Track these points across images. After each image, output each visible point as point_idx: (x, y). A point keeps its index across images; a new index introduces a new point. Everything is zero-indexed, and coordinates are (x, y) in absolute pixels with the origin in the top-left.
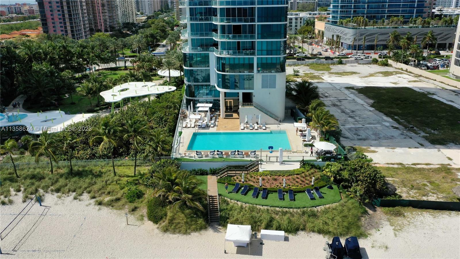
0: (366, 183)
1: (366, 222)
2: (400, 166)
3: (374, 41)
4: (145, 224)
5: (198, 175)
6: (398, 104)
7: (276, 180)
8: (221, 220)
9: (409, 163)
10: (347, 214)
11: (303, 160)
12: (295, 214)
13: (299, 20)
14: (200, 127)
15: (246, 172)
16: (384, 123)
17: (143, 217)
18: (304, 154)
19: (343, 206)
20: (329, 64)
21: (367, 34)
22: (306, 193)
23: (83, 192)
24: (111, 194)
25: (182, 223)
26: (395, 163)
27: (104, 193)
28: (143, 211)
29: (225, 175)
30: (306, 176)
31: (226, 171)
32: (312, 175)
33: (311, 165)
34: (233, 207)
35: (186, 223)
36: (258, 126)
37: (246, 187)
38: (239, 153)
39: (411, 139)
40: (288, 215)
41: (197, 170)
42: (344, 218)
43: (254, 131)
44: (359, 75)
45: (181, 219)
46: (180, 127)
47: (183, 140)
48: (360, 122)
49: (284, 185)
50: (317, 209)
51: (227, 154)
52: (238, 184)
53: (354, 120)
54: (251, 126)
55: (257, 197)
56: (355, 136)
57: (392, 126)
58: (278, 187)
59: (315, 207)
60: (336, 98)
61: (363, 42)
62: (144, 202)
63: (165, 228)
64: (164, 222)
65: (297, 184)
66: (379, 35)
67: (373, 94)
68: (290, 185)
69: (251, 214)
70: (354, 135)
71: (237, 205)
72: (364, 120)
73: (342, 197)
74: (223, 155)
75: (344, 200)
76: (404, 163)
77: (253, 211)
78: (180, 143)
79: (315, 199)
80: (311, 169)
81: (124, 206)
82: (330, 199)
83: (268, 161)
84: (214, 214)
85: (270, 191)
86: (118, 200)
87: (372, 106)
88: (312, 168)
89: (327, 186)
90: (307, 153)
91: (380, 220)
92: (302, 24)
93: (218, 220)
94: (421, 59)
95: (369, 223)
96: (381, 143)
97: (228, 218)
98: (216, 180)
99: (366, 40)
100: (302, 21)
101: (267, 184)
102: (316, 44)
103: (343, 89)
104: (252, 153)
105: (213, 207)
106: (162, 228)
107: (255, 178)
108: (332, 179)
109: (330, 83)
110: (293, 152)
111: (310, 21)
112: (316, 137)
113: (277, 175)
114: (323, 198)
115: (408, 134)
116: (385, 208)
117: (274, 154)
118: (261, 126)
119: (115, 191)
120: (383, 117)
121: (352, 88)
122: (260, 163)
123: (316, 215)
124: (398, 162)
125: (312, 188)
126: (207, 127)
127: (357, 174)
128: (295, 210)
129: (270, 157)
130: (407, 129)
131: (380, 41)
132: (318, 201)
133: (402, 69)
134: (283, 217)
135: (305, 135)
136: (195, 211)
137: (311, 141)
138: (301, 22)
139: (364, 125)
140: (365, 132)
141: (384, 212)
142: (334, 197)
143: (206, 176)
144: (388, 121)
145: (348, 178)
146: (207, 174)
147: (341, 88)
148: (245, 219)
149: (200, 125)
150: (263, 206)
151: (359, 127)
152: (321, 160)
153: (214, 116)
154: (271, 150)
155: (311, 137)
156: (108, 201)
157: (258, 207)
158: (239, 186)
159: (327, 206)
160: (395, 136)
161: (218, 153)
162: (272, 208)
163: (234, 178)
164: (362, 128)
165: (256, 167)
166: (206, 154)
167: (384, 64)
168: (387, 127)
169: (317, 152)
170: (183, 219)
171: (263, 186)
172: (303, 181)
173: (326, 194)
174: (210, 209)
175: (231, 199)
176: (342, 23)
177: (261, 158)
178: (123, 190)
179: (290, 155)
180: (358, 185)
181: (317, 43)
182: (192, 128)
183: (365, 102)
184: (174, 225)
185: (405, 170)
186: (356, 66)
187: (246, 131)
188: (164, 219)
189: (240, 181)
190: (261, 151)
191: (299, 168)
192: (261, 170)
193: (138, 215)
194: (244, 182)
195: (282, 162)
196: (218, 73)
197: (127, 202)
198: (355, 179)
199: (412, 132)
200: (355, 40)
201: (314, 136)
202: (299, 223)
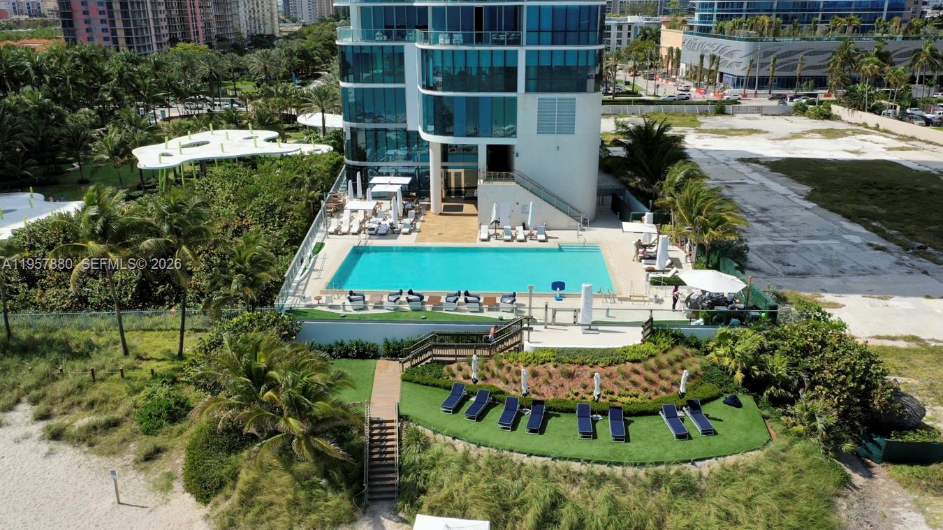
0: (843, 392)
1: (853, 513)
2: (913, 345)
3: (794, 67)
4: (174, 502)
5: (351, 358)
6: (873, 195)
7: (570, 376)
8: (401, 498)
9: (936, 338)
10: (792, 487)
11: (651, 319)
12: (630, 485)
13: (625, 31)
14: (374, 233)
15: (486, 353)
16: (846, 237)
17: (172, 479)
18: (653, 305)
19: (776, 458)
20: (694, 115)
21: (779, 53)
22: (663, 416)
23: (18, 401)
24: (96, 408)
25: (280, 505)
26: (899, 335)
27: (79, 403)
28: (177, 462)
29: (425, 360)
30: (661, 367)
31: (430, 349)
32: (678, 365)
33: (673, 336)
34: (440, 455)
35: (294, 503)
36: (527, 232)
37: (482, 395)
38: (469, 298)
39: (925, 276)
40: (608, 488)
41: (347, 343)
42: (784, 501)
43: (515, 244)
44: (766, 135)
45: (278, 490)
46: (322, 231)
47: (323, 263)
48: (784, 235)
49: (596, 393)
50: (697, 469)
51: (435, 300)
52: (459, 387)
53: (769, 229)
54: (507, 233)
55: (514, 427)
56: (778, 266)
57: (870, 245)
58: (577, 398)
59: (693, 464)
60: (718, 180)
61: (771, 69)
62: (186, 434)
63: (226, 519)
64: (227, 498)
65: (634, 391)
66: (805, 55)
67: (807, 173)
68: (612, 393)
69: (494, 481)
70: (774, 265)
71: (452, 451)
72: (793, 228)
73: (771, 431)
74: (424, 303)
75: (779, 442)
76: (922, 337)
77: (500, 471)
78: (312, 270)
79: (690, 438)
80: (673, 346)
81: (125, 444)
82: (735, 438)
83: (550, 321)
84: (383, 476)
85: (555, 410)
86: (113, 424)
87: (809, 198)
88: (677, 343)
89: (723, 399)
90: (659, 301)
91: (893, 506)
92: (632, 38)
93: (392, 496)
94: (907, 103)
95: (863, 516)
96: (848, 284)
97: (424, 492)
98: (399, 375)
99: (778, 66)
100: (632, 32)
101: (544, 389)
102: (663, 78)
103: (733, 162)
104: (505, 300)
105: (381, 453)
106: (217, 520)
107: (509, 369)
108: (739, 376)
109: (700, 150)
110: (621, 299)
111: (651, 30)
112: (682, 260)
113: (576, 361)
114: (716, 433)
115: (915, 262)
116: (898, 467)
117: (566, 303)
118: (535, 232)
119: (111, 399)
120: (842, 223)
121: (756, 161)
122: (526, 325)
123: (697, 490)
124: (906, 334)
125: (680, 402)
126: (392, 232)
127: (813, 362)
128: (630, 471)
129: (555, 311)
130: (911, 251)
131: (808, 68)
132: (699, 444)
133: (865, 125)
134: (594, 491)
135: (652, 255)
136: (325, 466)
137: (669, 271)
138: (629, 35)
139: (796, 241)
140: (800, 256)
141: (899, 481)
142: (747, 431)
143: (373, 361)
144: (857, 233)
145: (785, 374)
146: (376, 356)
147: (729, 161)
148: (473, 497)
149: (373, 229)
150: (530, 455)
151: (785, 246)
152: (701, 321)
153: (413, 208)
154: (558, 292)
155: (669, 262)
156: (80, 429)
157: (516, 457)
158: (464, 393)
159: (730, 460)
160: (883, 268)
161: (411, 297)
162: (559, 464)
163: (449, 370)
164: (792, 246)
165: (516, 339)
166: (377, 299)
167: (821, 115)
168: (856, 245)
169: (688, 299)
170: (283, 493)
171: (534, 392)
172: (652, 382)
173: (721, 421)
174: (371, 460)
175: (435, 432)
176: (722, 30)
177: (530, 312)
178: (134, 398)
179: (611, 306)
180: (817, 397)
181: (666, 76)
182: (354, 234)
183: (791, 190)
184: (256, 509)
185: (930, 355)
186: (756, 119)
187: (493, 243)
188: (227, 490)
189: (468, 378)
190: (531, 295)
191: (640, 342)
192: (527, 346)
193: (160, 473)
194: (476, 381)
195: (589, 325)
196: (423, 94)
197: (137, 432)
198: (805, 379)
199: (924, 258)
200: (752, 65)
201: (677, 260)
202: (643, 514)
